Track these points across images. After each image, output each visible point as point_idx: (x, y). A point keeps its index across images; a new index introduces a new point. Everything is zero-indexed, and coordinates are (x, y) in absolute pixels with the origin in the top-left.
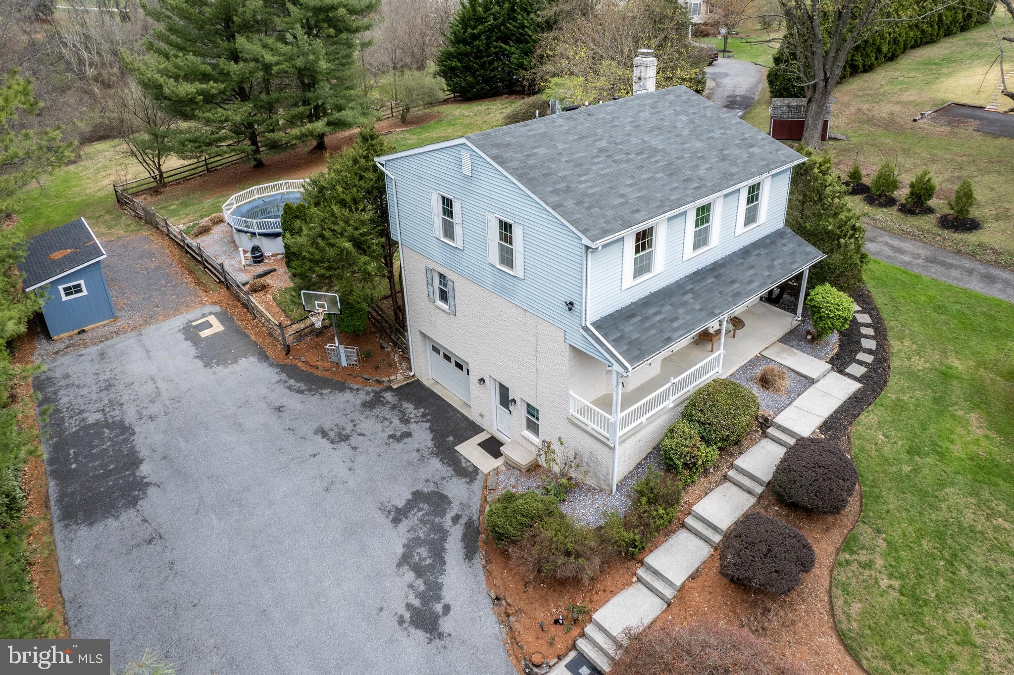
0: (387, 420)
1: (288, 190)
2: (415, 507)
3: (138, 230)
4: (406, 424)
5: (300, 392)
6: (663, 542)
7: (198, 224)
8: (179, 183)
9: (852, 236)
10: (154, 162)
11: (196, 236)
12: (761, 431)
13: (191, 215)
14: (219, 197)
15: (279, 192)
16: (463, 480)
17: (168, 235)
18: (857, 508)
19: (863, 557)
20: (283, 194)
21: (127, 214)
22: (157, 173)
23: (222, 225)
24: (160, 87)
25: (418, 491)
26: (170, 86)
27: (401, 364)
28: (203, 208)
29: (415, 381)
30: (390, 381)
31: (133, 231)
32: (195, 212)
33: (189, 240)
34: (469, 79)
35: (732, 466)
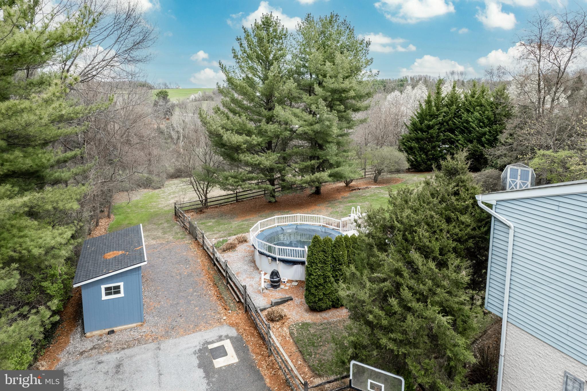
1: (302, 222)
3: (182, 238)
7: (227, 241)
8: (216, 207)
10: (203, 190)
11: (224, 251)
13: (222, 232)
14: (243, 221)
15: (294, 223)
17: (202, 246)
20: (297, 225)
21: (178, 225)
22: (204, 198)
23: (245, 244)
24: (220, 136)
26: (227, 136)
28: (231, 228)
31: (179, 238)
32: (225, 230)
33: (218, 255)
34: (423, 156)
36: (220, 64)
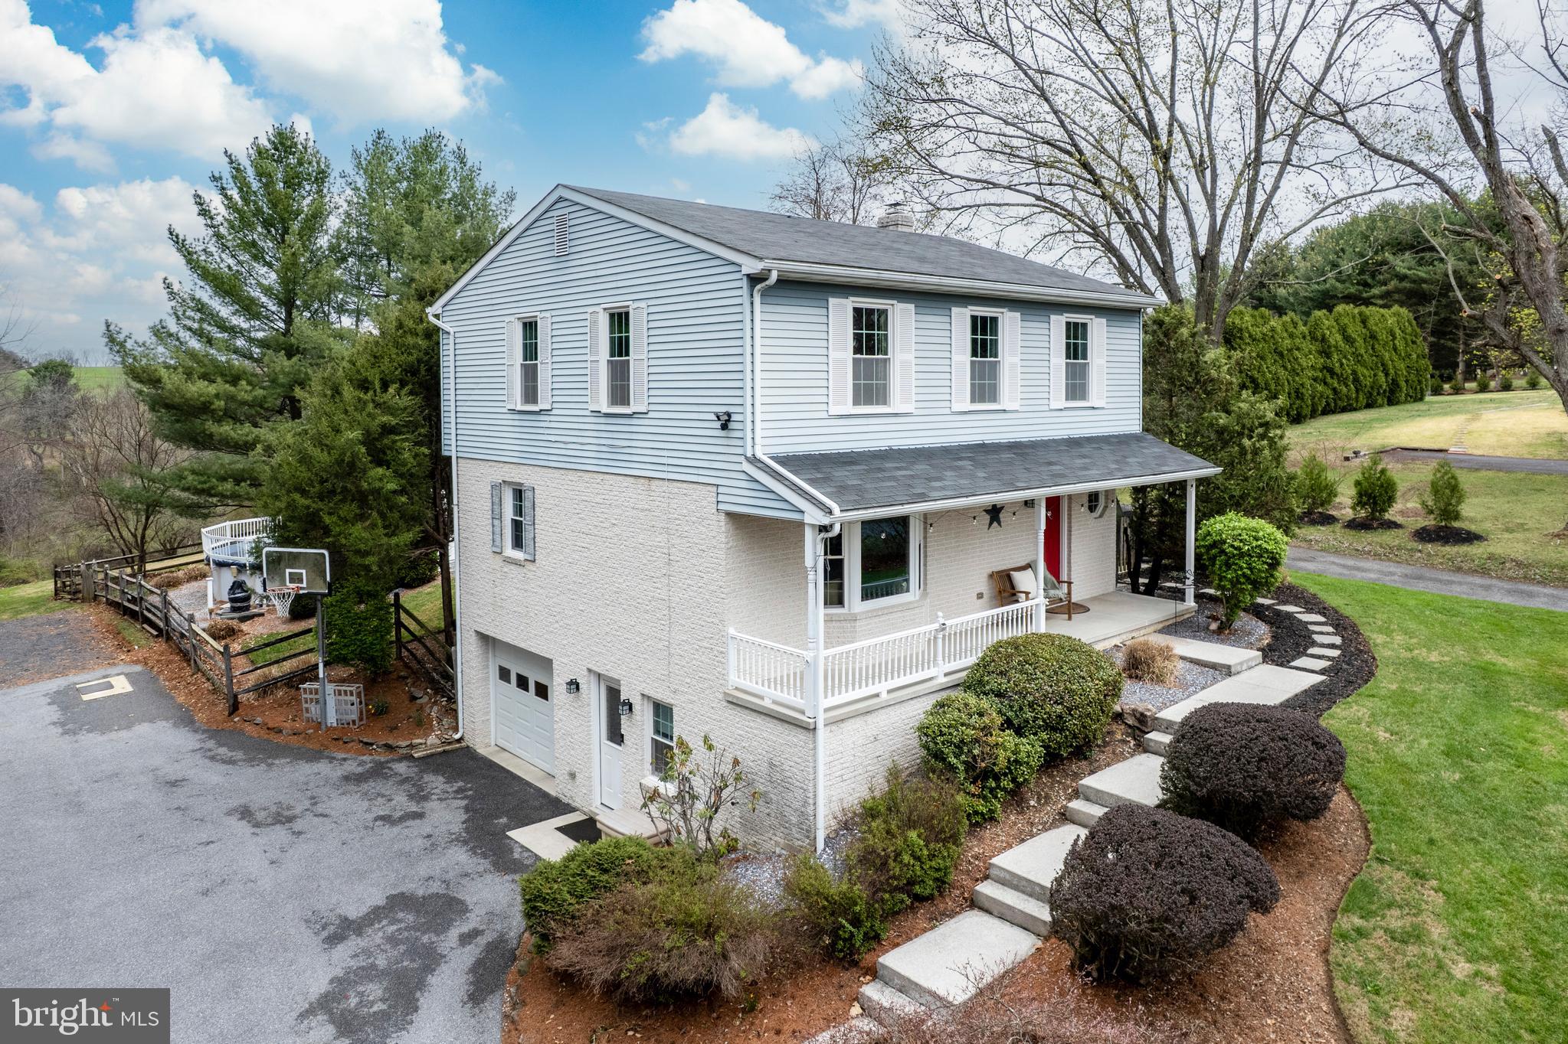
0: (383, 796)
2: (386, 917)
4: (418, 802)
5: (231, 762)
6: (925, 930)
9: (1263, 437)
12: (1133, 743)
16: (506, 877)
18: (1358, 838)
19: (1395, 920)
22: (135, 552)
25: (403, 894)
27: (440, 721)
29: (462, 748)
30: (412, 746)
35: (1076, 794)
36: (171, 233)
